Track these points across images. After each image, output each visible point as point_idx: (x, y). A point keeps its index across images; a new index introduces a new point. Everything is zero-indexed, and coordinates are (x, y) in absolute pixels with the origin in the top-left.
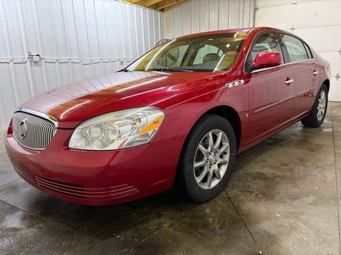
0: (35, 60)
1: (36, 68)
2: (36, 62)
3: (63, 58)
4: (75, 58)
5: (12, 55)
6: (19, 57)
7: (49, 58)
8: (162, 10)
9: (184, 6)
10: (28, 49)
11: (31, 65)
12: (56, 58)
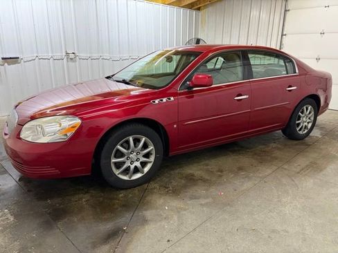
0: (71, 57)
1: (71, 64)
2: (71, 59)
3: (95, 55)
4: (106, 56)
5: (52, 53)
6: (58, 55)
7: (83, 55)
8: (199, 9)
9: (218, 6)
10: (65, 48)
11: (68, 61)
12: (89, 55)
